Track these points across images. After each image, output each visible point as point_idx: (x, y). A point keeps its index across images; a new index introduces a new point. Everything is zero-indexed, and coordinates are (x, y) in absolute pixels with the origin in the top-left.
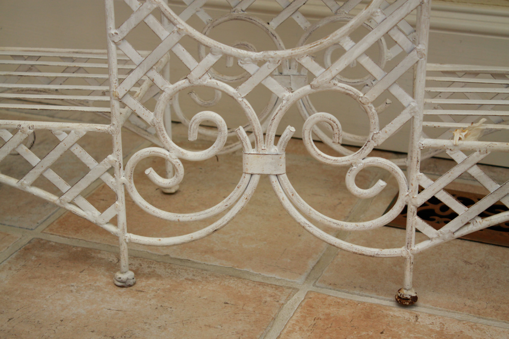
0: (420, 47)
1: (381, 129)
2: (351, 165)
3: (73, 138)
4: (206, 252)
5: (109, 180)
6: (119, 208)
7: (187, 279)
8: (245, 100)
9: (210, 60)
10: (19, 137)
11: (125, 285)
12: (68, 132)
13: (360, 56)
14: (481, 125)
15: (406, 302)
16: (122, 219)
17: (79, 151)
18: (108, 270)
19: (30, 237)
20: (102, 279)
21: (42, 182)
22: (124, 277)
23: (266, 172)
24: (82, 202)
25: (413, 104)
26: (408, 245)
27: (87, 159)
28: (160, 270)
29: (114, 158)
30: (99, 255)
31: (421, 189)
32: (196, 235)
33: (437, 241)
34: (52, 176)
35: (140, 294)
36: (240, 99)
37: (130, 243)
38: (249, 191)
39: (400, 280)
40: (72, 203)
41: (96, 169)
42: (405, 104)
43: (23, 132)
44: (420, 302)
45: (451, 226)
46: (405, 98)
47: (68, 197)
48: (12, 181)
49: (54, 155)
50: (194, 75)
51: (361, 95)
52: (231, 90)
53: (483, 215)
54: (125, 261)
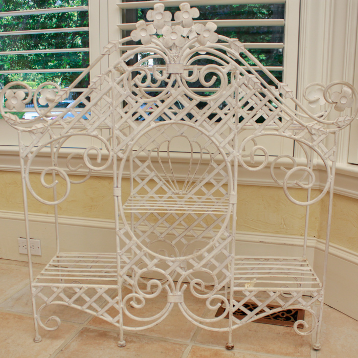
0: (232, 255)
1: (219, 284)
2: (208, 298)
3: (103, 291)
4: (151, 331)
5: (116, 306)
6: (120, 317)
7: (145, 343)
8: (168, 276)
9: (155, 261)
10: (82, 291)
11: (122, 346)
12: (101, 289)
13: (211, 259)
14: (255, 281)
15: (229, 348)
16: (121, 321)
17: (105, 296)
18: (114, 340)
19: (82, 327)
20: (113, 344)
21: (90, 307)
22: (122, 343)
23: (176, 302)
24: (106, 315)
25: (230, 275)
26: (230, 327)
27: (108, 298)
28: (135, 339)
29: (118, 298)
30: (110, 334)
31: (234, 306)
32: (150, 326)
33: (241, 325)
34: (94, 305)
35: (128, 350)
36: (166, 275)
37: (124, 330)
38: (170, 309)
39: (227, 339)
40: (102, 315)
41: (112, 302)
42: (227, 275)
43: (84, 289)
44: (234, 348)
45: (245, 319)
46: (227, 273)
47: (100, 313)
48: (79, 307)
49: (95, 297)
50: (149, 267)
51: (211, 272)
52: (163, 272)
53: (257, 314)
54: (122, 336)
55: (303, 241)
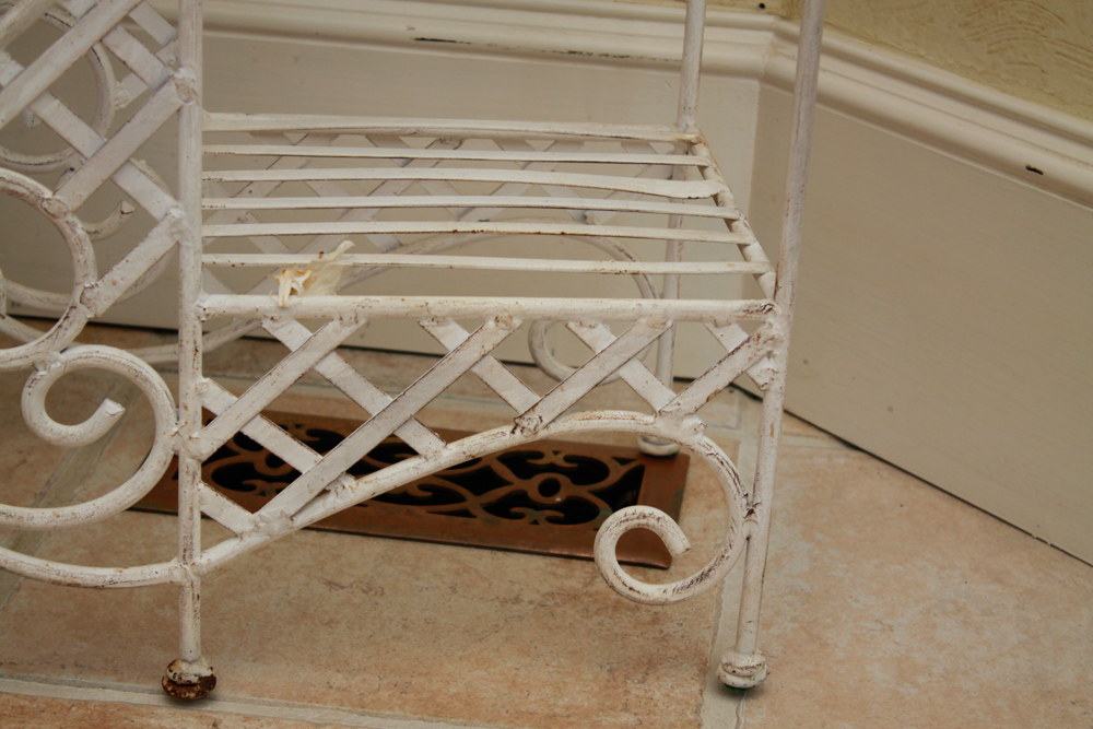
0: (183, 74)
1: (101, 276)
2: (33, 368)
13: (37, 98)
14: (342, 257)
15: (189, 693)
25: (176, 213)
26: (186, 554)
31: (208, 417)
33: (254, 540)
39: (171, 638)
42: (156, 213)
44: (222, 689)
45: (286, 501)
46: (157, 201)
51: (48, 194)
53: (360, 470)
55: (680, 30)
